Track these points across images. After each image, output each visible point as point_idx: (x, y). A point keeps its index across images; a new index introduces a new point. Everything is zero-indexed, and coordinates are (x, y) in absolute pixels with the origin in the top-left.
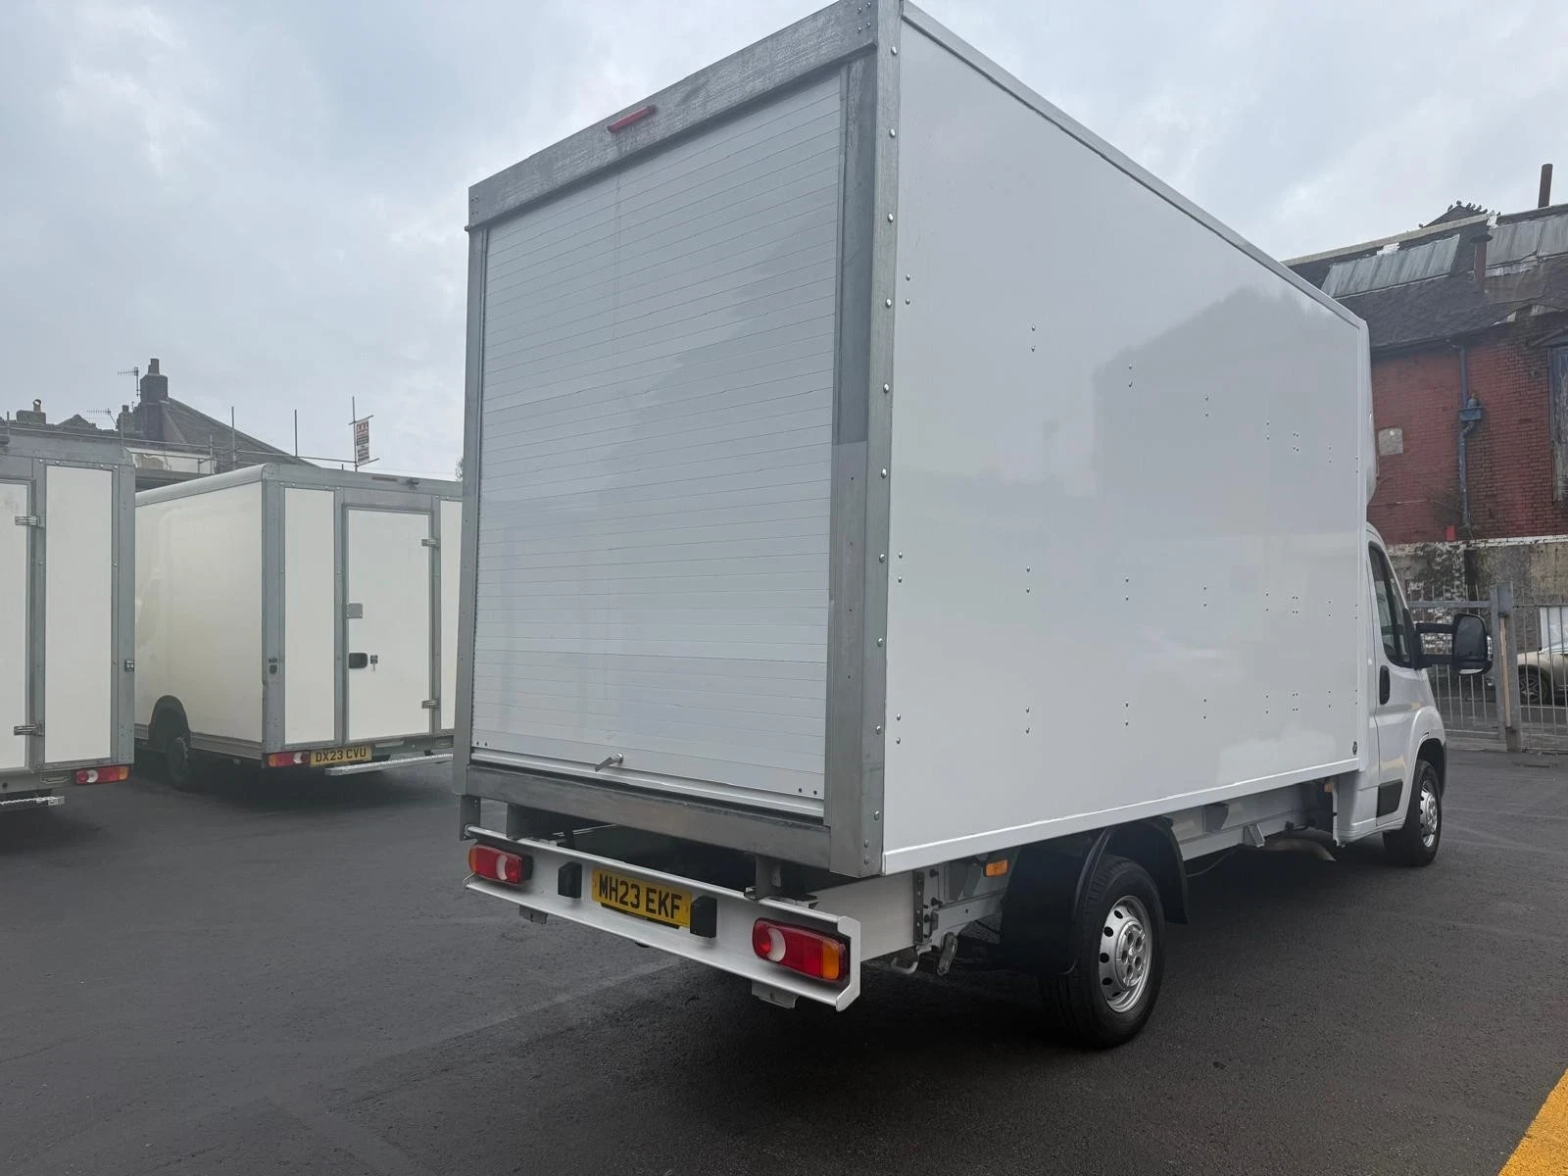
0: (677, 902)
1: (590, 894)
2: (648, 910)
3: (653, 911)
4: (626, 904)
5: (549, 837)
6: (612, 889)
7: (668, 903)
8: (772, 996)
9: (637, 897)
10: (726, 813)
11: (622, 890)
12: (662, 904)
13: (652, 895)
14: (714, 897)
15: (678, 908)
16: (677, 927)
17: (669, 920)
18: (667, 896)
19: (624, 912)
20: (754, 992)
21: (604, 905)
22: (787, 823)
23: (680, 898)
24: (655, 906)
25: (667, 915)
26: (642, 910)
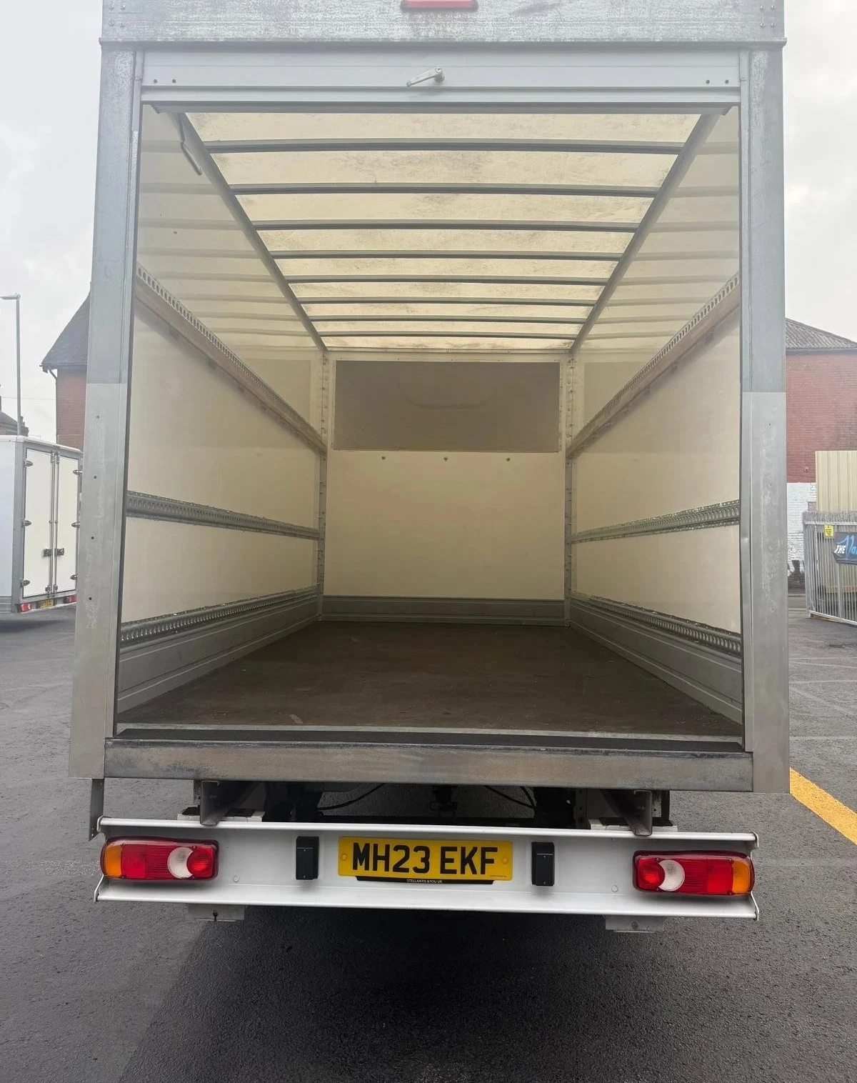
0: (489, 855)
1: (335, 870)
2: (443, 871)
3: (454, 872)
4: (406, 870)
5: (247, 813)
6: (376, 858)
7: (477, 860)
8: (635, 927)
9: (425, 860)
10: (607, 753)
11: (395, 857)
12: (466, 860)
13: (448, 855)
14: (550, 841)
15: (491, 861)
16: (490, 882)
17: (478, 876)
18: (475, 849)
19: (404, 881)
20: (608, 927)
21: (360, 878)
22: (696, 755)
23: (495, 850)
24: (456, 865)
25: (474, 872)
26: (434, 872)
